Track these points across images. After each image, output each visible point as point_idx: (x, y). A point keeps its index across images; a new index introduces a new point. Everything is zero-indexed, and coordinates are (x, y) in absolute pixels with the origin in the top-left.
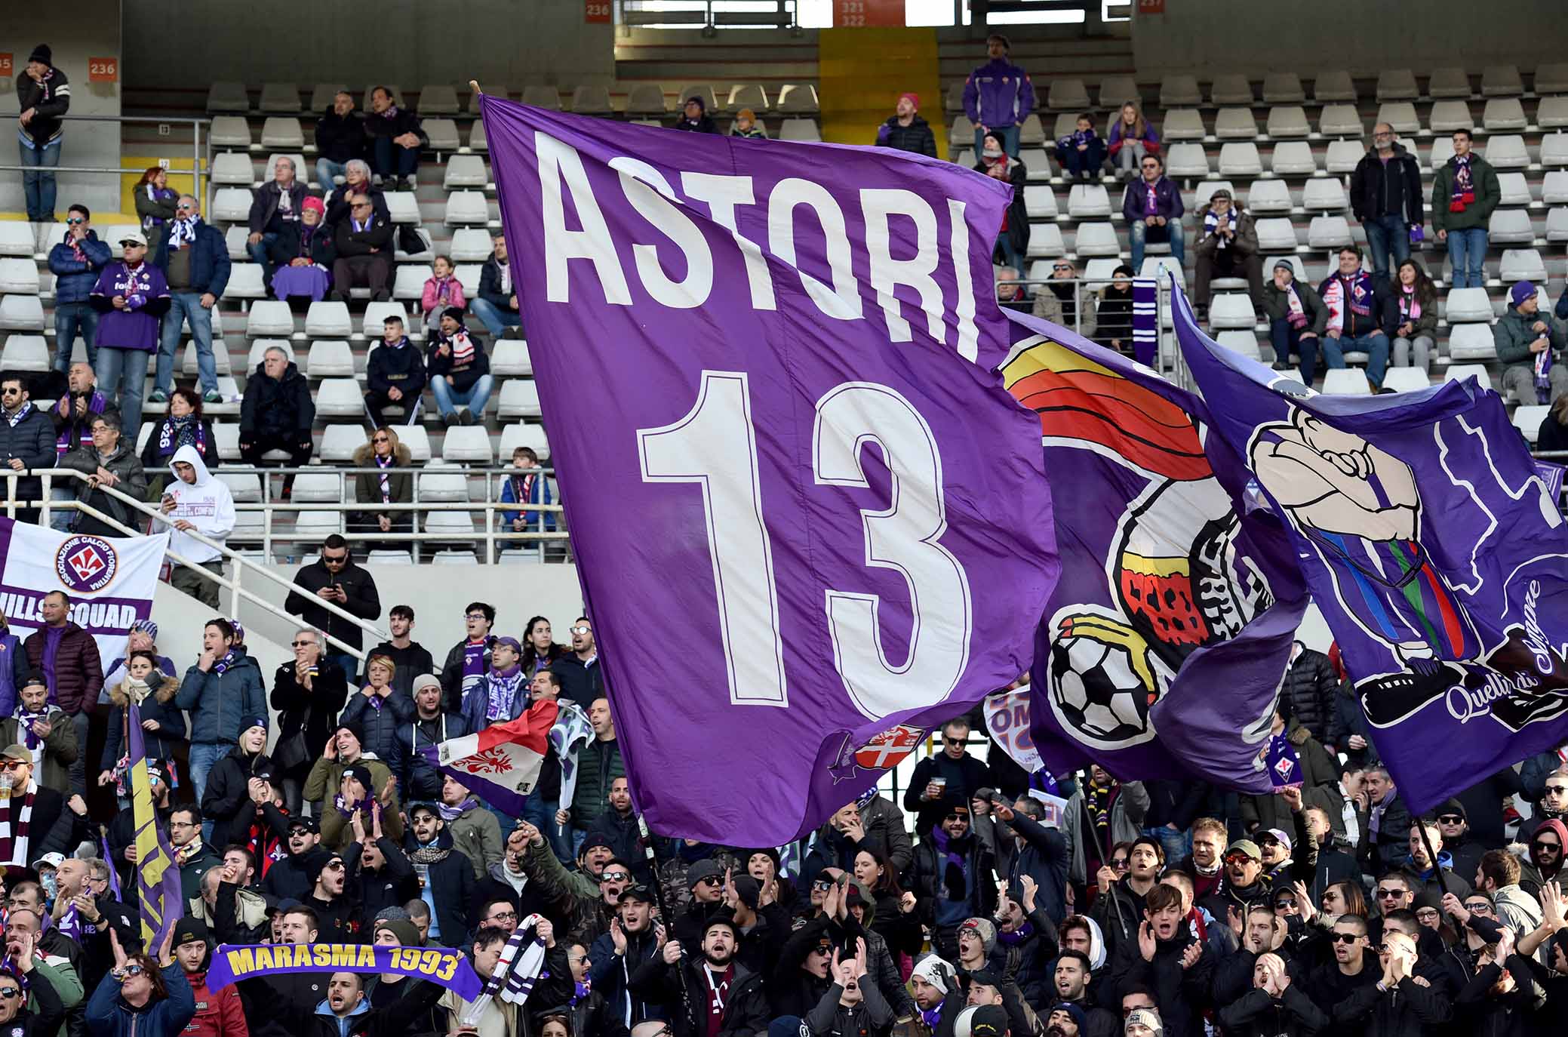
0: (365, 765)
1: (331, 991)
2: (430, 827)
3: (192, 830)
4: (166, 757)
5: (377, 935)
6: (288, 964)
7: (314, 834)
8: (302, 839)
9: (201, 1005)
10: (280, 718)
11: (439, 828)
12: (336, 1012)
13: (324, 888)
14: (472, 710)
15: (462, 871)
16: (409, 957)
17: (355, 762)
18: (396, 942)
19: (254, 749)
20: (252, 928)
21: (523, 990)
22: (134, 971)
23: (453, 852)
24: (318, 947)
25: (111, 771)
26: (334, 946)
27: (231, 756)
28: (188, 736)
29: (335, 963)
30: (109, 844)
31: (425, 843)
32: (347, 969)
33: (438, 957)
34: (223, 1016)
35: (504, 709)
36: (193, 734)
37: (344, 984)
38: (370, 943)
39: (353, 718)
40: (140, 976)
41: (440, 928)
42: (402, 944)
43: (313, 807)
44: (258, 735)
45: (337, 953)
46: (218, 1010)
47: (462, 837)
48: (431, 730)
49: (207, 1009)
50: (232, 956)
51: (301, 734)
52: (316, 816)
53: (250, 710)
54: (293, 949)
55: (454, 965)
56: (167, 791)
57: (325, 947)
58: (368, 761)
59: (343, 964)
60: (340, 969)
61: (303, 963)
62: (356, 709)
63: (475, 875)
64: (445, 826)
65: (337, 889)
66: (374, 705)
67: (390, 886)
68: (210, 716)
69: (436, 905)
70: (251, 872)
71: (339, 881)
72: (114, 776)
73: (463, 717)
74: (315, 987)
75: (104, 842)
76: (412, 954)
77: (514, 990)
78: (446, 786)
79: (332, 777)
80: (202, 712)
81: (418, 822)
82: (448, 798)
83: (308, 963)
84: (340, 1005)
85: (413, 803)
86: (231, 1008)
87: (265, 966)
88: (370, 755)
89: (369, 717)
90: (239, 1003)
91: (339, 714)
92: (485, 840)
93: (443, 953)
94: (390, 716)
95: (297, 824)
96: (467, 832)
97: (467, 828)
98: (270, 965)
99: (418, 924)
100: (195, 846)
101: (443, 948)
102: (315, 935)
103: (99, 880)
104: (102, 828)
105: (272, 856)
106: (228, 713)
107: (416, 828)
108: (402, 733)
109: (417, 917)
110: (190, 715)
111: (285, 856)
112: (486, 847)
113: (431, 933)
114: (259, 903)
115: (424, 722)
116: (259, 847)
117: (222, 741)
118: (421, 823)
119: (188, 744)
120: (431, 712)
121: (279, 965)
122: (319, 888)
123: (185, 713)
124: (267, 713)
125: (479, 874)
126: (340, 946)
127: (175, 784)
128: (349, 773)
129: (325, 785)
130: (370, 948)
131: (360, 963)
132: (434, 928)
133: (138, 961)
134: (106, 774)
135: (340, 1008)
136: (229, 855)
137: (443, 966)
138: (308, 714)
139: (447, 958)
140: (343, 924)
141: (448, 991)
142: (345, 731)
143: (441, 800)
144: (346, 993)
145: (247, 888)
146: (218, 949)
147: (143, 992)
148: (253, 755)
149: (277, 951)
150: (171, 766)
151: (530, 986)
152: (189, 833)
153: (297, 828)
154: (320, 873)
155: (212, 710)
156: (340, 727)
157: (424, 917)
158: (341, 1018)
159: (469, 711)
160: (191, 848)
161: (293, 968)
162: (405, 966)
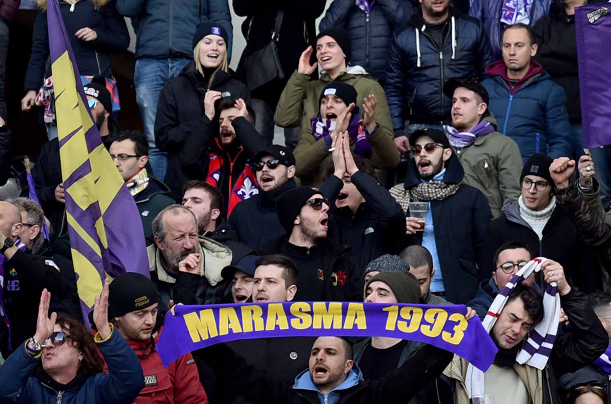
0: (351, 83)
1: (313, 360)
2: (434, 157)
3: (135, 164)
4: (104, 74)
5: (369, 288)
6: (259, 328)
7: (287, 166)
8: (273, 173)
9: (150, 380)
10: (245, 27)
11: (446, 157)
12: (321, 386)
13: (304, 231)
14: (483, 11)
15: (473, 210)
16: (408, 317)
17: (339, 78)
18: (390, 299)
19: (210, 63)
20: (214, 284)
21: (542, 351)
22: (58, 339)
23: (463, 186)
24: (295, 307)
25: (37, 92)
26: (316, 304)
27: (184, 73)
28: (132, 48)
29: (317, 326)
30: (36, 181)
31: (429, 178)
32: (332, 332)
33: (443, 316)
34: (176, 390)
35: (522, 11)
36: (138, 46)
37: (328, 351)
38: (361, 300)
39: (336, 23)
40: (65, 345)
41: (445, 280)
42: (399, 301)
43: (287, 135)
44: (214, 45)
45: (318, 313)
46: (169, 385)
47: (474, 169)
48: (437, 36)
49: (156, 385)
50: (190, 319)
51: (272, 43)
52: (291, 144)
53: (209, 18)
54: (265, 309)
55: (464, 325)
56: (107, 115)
57: (305, 306)
58: (355, 76)
59: (327, 326)
60: (324, 332)
61: (277, 327)
62: (340, 12)
63: (491, 216)
64: (453, 155)
65: (321, 231)
66: (362, 7)
67: (371, 230)
68: (159, 24)
69: (440, 253)
70: (216, 214)
71: (323, 222)
72: (41, 98)
73: (475, 20)
74: (294, 356)
75: (29, 179)
76: (411, 313)
77: (532, 351)
78: (455, 105)
79: (310, 97)
80: (151, 18)
81: (419, 152)
82: (457, 121)
83: (284, 326)
84: (324, 378)
85: (414, 127)
86: (186, 380)
87: (230, 330)
88: (357, 70)
89: (356, 22)
90: (195, 373)
91: (318, 21)
92: (502, 173)
93: (450, 311)
94: (381, 20)
95: (266, 154)
96: (480, 164)
97: (480, 158)
98: (237, 329)
99: (419, 276)
100: (140, 182)
101: (450, 304)
102: (294, 292)
103: (30, 225)
104: (27, 161)
105: (240, 193)
106: (182, 20)
107: (418, 159)
108: (401, 40)
109: (415, 267)
110: (133, 24)
111: (256, 192)
112: (504, 181)
113: (435, 287)
114: (223, 254)
115: (430, 27)
116: (223, 182)
117: (175, 55)
118: (423, 152)
119: (132, 58)
120: (438, 15)
121: (248, 328)
122: (297, 232)
123: (128, 21)
124: (230, 20)
125: (496, 214)
126: (323, 304)
127: (116, 107)
128: (331, 92)
129: (302, 106)
130: (360, 305)
131: (349, 325)
132: (437, 280)
133: (63, 327)
134: (31, 95)
135: (324, 380)
136: (190, 194)
137: (449, 326)
138: (280, 18)
139: (455, 317)
140: (327, 275)
141: (456, 358)
142: (327, 39)
143: (449, 121)
144: (332, 362)
145: (209, 235)
146: (172, 310)
147: (70, 364)
148: (208, 71)
149: (245, 312)
150: (110, 85)
151: (550, 346)
152: (131, 168)
153: (266, 160)
154: (298, 213)
155: (162, 17)
156: (321, 36)
157: (426, 267)
158: (326, 393)
159: (479, 14)
160: (135, 185)
161: (264, 332)
162: (403, 327)
